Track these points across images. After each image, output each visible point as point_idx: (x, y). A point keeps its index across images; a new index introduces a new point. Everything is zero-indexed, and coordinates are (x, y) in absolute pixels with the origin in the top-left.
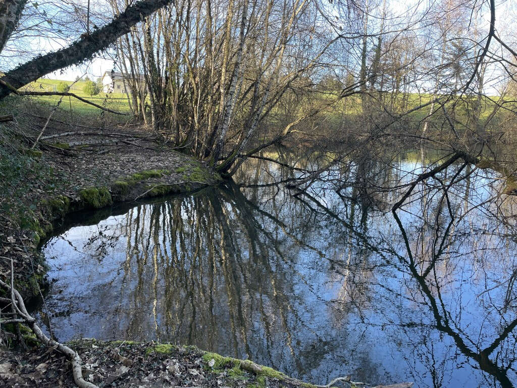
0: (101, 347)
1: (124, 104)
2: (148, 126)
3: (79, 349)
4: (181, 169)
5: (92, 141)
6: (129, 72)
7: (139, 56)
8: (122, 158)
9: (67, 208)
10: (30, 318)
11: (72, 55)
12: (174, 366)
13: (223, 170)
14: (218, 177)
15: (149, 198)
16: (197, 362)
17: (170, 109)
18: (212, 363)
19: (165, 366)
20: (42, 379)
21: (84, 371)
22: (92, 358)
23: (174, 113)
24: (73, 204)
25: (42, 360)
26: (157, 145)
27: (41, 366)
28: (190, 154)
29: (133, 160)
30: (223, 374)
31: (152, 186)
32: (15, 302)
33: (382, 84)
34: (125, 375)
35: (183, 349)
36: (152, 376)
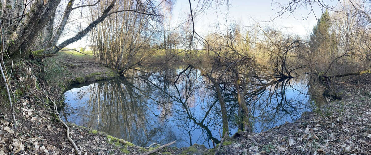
0: (76, 127)
1: (91, 54)
2: (98, 59)
3: (69, 127)
4: (106, 72)
5: (81, 64)
6: (93, 44)
7: (96, 39)
8: (89, 69)
9: (72, 82)
10: (58, 113)
11: (75, 39)
12: (97, 139)
13: (121, 73)
14: (119, 75)
15: (96, 81)
16: (105, 139)
17: (105, 54)
18: (110, 140)
19: (94, 138)
20: (58, 133)
21: (70, 134)
22: (73, 130)
23: (105, 55)
24: (74, 81)
25: (59, 127)
26: (100, 65)
27: (59, 129)
28: (110, 68)
29: (92, 70)
30: (113, 144)
31: (97, 78)
32: (55, 108)
33: (171, 46)
34: (82, 139)
35: (101, 133)
36: (90, 141)
